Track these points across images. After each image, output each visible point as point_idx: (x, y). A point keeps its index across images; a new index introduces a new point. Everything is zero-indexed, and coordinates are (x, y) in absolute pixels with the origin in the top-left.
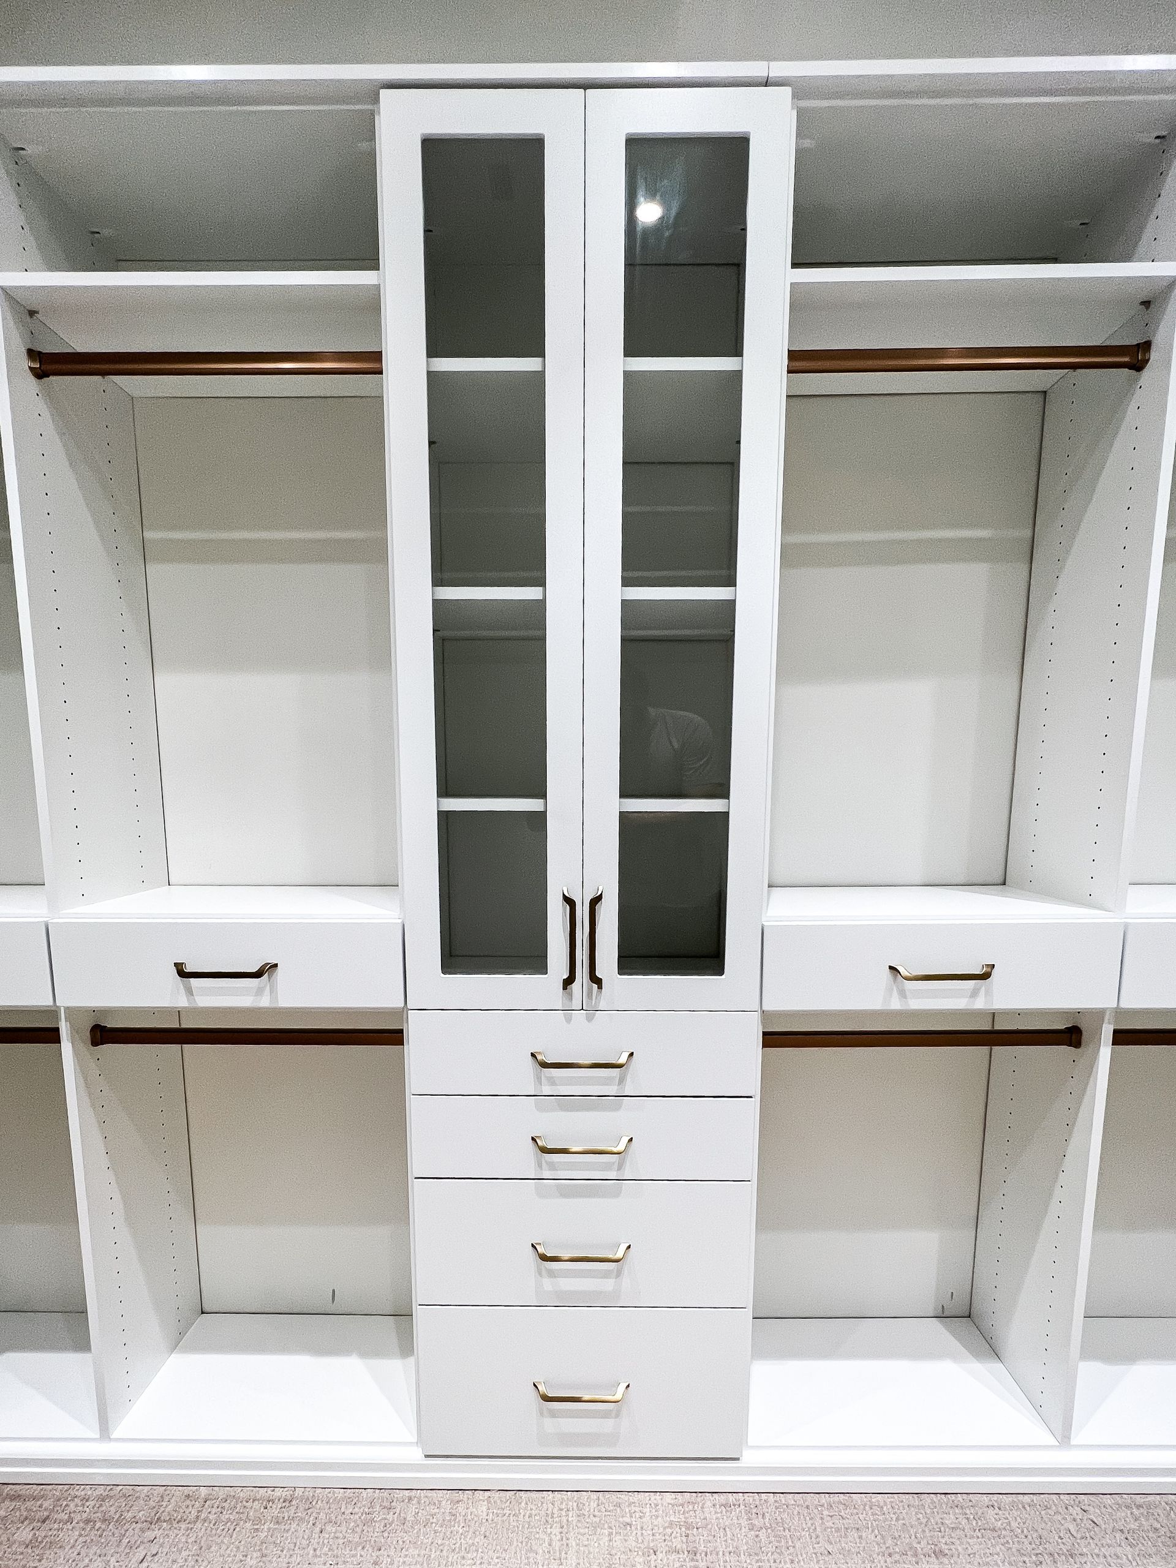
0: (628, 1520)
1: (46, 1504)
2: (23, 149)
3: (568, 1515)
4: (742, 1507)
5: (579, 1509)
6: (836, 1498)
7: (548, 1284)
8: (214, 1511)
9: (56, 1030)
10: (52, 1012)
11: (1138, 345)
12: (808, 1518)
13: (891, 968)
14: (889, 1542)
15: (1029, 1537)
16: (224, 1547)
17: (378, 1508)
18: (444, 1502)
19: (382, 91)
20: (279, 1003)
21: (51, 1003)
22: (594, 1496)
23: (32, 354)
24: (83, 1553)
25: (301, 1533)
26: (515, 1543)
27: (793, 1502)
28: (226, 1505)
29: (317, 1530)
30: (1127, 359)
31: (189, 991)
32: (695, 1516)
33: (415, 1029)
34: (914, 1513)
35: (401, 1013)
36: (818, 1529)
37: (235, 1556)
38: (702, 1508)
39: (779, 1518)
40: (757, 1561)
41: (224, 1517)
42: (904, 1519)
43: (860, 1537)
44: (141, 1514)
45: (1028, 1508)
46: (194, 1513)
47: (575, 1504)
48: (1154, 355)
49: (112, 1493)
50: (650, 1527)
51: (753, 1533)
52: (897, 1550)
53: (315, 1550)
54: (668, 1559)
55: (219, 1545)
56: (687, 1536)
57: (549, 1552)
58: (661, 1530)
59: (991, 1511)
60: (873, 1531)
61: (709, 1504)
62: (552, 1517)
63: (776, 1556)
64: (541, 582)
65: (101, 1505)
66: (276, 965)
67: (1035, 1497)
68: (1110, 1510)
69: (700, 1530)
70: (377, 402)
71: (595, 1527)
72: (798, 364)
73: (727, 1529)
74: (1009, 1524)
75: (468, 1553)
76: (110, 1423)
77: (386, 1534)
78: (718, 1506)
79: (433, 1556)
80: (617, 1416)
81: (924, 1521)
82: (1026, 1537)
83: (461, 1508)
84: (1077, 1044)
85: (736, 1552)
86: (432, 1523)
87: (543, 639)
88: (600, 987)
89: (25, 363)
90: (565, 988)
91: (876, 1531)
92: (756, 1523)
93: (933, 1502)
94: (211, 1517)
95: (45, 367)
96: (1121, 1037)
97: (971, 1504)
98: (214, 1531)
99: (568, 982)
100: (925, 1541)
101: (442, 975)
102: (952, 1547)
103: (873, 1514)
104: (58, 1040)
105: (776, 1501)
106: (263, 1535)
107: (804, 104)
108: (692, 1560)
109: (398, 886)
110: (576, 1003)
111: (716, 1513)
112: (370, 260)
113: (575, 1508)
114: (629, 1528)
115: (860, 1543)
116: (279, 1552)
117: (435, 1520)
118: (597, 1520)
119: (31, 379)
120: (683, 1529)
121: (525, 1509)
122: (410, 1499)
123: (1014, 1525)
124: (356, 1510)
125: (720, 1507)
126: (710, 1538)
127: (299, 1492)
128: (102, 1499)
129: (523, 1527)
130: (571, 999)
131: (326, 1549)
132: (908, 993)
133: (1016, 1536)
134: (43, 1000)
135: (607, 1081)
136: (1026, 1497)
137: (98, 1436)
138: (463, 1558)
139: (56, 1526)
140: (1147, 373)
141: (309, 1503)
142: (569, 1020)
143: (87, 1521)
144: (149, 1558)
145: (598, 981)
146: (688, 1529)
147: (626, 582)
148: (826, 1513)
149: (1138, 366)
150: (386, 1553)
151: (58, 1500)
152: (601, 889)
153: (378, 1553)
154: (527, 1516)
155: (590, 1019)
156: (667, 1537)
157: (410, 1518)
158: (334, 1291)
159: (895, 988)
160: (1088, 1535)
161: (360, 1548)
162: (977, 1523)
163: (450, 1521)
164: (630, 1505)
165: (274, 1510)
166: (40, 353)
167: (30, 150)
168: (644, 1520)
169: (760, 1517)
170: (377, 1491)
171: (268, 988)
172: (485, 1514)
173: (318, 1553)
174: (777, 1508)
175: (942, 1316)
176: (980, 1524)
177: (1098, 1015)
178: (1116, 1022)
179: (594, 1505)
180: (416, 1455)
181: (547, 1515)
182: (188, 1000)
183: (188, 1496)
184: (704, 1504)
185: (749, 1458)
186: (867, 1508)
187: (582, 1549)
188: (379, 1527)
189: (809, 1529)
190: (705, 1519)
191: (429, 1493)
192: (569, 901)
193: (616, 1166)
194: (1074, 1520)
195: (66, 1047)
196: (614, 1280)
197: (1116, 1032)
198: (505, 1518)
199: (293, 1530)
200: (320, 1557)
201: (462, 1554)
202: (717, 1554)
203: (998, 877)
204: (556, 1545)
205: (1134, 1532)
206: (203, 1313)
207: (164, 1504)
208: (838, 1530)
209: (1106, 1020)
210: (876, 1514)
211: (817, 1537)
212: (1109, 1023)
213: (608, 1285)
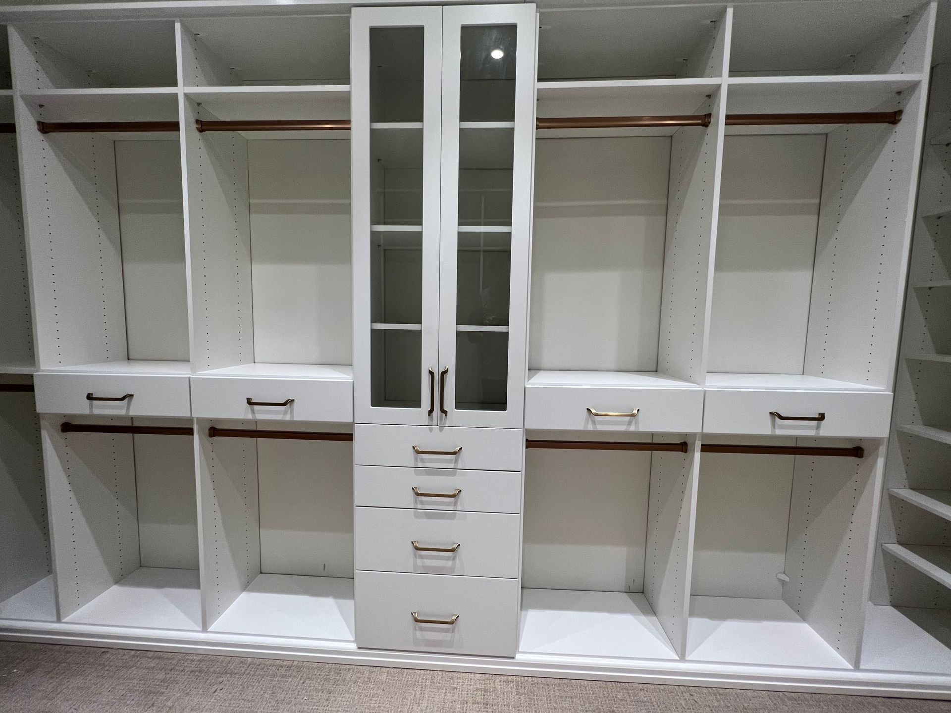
0: (455, 686)
1: (174, 662)
2: (199, 34)
3: (426, 682)
4: (514, 683)
5: (432, 680)
6: (564, 681)
7: (419, 562)
8: (253, 669)
9: (192, 429)
10: (190, 420)
11: (705, 115)
12: (547, 690)
13: (588, 409)
14: (587, 705)
15: (660, 706)
16: (255, 687)
17: (333, 673)
18: (365, 672)
19: (352, 8)
20: (295, 417)
21: (189, 415)
22: (441, 673)
23: (197, 121)
24: (188, 686)
25: (293, 683)
26: (398, 694)
27: (540, 682)
28: (259, 667)
29: (301, 682)
30: (700, 122)
31: (253, 412)
32: (490, 686)
33: (359, 433)
34: (602, 691)
35: (352, 425)
36: (552, 696)
37: (260, 692)
38: (494, 682)
39: (532, 690)
40: (518, 710)
41: (257, 673)
42: (596, 694)
43: (572, 701)
44: (218, 669)
45: (662, 692)
46: (243, 670)
47: (430, 677)
48: (713, 120)
49: (206, 659)
50: (466, 690)
51: (518, 696)
52: (591, 709)
53: (299, 691)
54: (473, 707)
55: (253, 687)
56: (484, 696)
57: (414, 700)
58: (472, 692)
59: (642, 693)
60: (579, 699)
61: (498, 680)
62: (418, 682)
63: (528, 708)
64: (421, 224)
65: (199, 664)
66: (293, 400)
67: (666, 687)
68: (705, 696)
69: (491, 693)
70: (348, 141)
71: (439, 689)
72: (541, 125)
73: (505, 693)
74: (651, 699)
75: (373, 697)
76: (207, 623)
77: (334, 686)
78: (502, 682)
79: (356, 698)
80: (453, 632)
81: (606, 695)
82: (659, 706)
83: (373, 675)
84: (686, 451)
85: (508, 705)
86: (358, 682)
87: (421, 250)
88: (446, 415)
89: (195, 126)
90: (429, 415)
91: (581, 699)
92: (520, 691)
93: (613, 686)
94: (251, 673)
95: (204, 128)
96: (705, 448)
97: (632, 688)
98: (251, 680)
99: (431, 412)
100: (606, 706)
101: (371, 407)
102: (620, 709)
103: (581, 690)
104: (192, 434)
105: (532, 681)
106: (274, 683)
107: (542, 10)
108: (485, 708)
109: (351, 365)
110: (435, 422)
111: (500, 685)
112: (346, 80)
113: (430, 678)
114: (455, 690)
115: (572, 704)
116: (281, 692)
117: (360, 681)
118: (440, 685)
119: (197, 133)
120: (483, 692)
121: (405, 678)
122: (349, 669)
123: (653, 699)
124: (322, 673)
125: (503, 682)
126: (496, 697)
127: (295, 663)
128: (200, 661)
129: (403, 687)
130: (432, 421)
131: (304, 692)
132: (597, 423)
133: (654, 706)
134: (187, 414)
135: (449, 461)
136: (662, 686)
137: (201, 630)
138: (371, 700)
139: (177, 673)
140: (710, 128)
141: (299, 668)
142: (431, 430)
143: (192, 672)
144: (218, 691)
145: (445, 412)
146: (485, 692)
147: (460, 224)
148: (556, 688)
149: (706, 125)
150: (333, 695)
151: (180, 661)
152: (447, 367)
153: (329, 695)
154: (406, 681)
155: (441, 430)
156: (474, 696)
157: (348, 679)
158: (325, 565)
159: (590, 420)
160: (691, 707)
161: (321, 692)
162: (634, 698)
163: (367, 681)
164: (458, 678)
165: (282, 671)
166: (201, 121)
167: (201, 35)
168: (464, 686)
169: (523, 689)
170: (334, 665)
171: (289, 411)
172: (385, 679)
173: (300, 693)
174: (532, 684)
175: (629, 592)
176: (635, 698)
177: (694, 435)
178: (702, 441)
179: (440, 677)
180: (353, 647)
181: (416, 681)
182: (252, 416)
183: (242, 662)
184: (495, 680)
185: (519, 657)
186: (579, 687)
187: (430, 699)
188: (332, 682)
189: (547, 695)
190: (495, 688)
191: (359, 667)
192: (431, 373)
193: (453, 504)
194: (685, 699)
195: (196, 436)
196: (452, 562)
197: (702, 445)
198: (394, 682)
199: (290, 681)
200: (301, 695)
201: (371, 698)
202: (498, 705)
203: (653, 368)
204: (418, 696)
205: (716, 707)
206: (261, 573)
207: (230, 665)
208: (561, 697)
209: (697, 438)
210: (583, 690)
211: (550, 700)
212: (699, 440)
213: (449, 564)
